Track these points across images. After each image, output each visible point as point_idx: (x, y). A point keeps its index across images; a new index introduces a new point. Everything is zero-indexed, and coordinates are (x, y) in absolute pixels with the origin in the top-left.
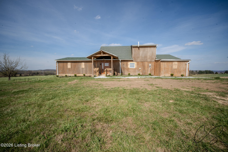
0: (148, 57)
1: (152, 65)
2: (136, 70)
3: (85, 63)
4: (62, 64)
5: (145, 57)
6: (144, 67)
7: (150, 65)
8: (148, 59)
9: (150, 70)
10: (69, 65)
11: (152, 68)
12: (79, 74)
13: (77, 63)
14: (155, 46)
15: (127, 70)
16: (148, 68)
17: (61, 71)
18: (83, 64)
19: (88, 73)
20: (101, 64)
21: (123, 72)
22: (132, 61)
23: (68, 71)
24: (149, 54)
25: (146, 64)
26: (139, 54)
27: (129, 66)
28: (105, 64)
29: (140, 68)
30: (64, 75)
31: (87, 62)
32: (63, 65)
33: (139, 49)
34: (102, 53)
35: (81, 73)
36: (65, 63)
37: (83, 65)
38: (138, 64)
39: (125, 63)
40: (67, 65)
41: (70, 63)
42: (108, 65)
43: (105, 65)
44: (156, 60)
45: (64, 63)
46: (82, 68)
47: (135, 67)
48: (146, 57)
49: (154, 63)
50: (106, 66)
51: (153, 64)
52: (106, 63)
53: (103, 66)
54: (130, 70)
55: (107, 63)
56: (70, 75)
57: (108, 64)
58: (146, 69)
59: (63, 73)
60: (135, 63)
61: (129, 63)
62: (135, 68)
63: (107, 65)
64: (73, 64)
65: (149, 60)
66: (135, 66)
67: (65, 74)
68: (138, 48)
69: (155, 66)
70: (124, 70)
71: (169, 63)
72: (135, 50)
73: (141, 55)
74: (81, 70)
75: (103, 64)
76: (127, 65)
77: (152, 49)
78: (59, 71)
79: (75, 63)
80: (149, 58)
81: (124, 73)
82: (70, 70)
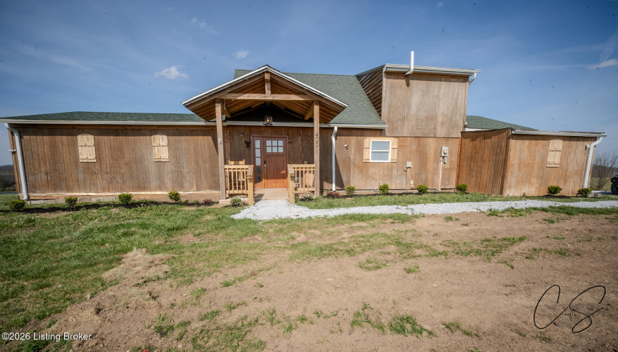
0: (440, 119)
1: (451, 152)
2: (395, 172)
3: (168, 135)
4: (46, 138)
5: (427, 118)
6: (422, 157)
7: (445, 149)
8: (438, 128)
9: (444, 169)
10: (86, 148)
11: (451, 162)
12: (144, 189)
13: (131, 138)
14: (464, 78)
15: (361, 171)
16: (438, 162)
17: (42, 177)
18: (161, 140)
19: (186, 185)
20: (248, 144)
21: (344, 178)
22: (380, 132)
23: (81, 176)
24: (443, 109)
25: (431, 144)
26: (409, 106)
27: (368, 155)
28: (268, 143)
29: (409, 164)
30: (60, 197)
31: (181, 135)
32: (53, 147)
33: (408, 85)
34: (267, 87)
35: (154, 183)
36: (65, 138)
37: (160, 147)
38: (401, 147)
39: (353, 140)
40: (75, 144)
41: (91, 138)
42: (281, 150)
43: (269, 150)
44: (467, 130)
45: (59, 138)
46: (159, 162)
47: (391, 156)
48: (431, 118)
49: (458, 141)
50: (272, 155)
51: (456, 145)
52: (271, 138)
53: (258, 153)
54: (371, 171)
55: (277, 138)
56: (93, 196)
57: (281, 143)
58: (430, 166)
59: (56, 187)
60: (392, 142)
61: (369, 141)
62: (389, 161)
63: (275, 150)
64: (106, 140)
65: (441, 132)
66: (393, 155)
67: (68, 190)
68: (403, 82)
69: (460, 155)
70: (349, 169)
71: (536, 145)
72: (392, 87)
73: (414, 108)
74: (152, 169)
75: (258, 144)
76: (360, 149)
77: (456, 86)
78: (31, 178)
79: (117, 135)
80: (443, 124)
81: (349, 182)
82: (93, 173)
